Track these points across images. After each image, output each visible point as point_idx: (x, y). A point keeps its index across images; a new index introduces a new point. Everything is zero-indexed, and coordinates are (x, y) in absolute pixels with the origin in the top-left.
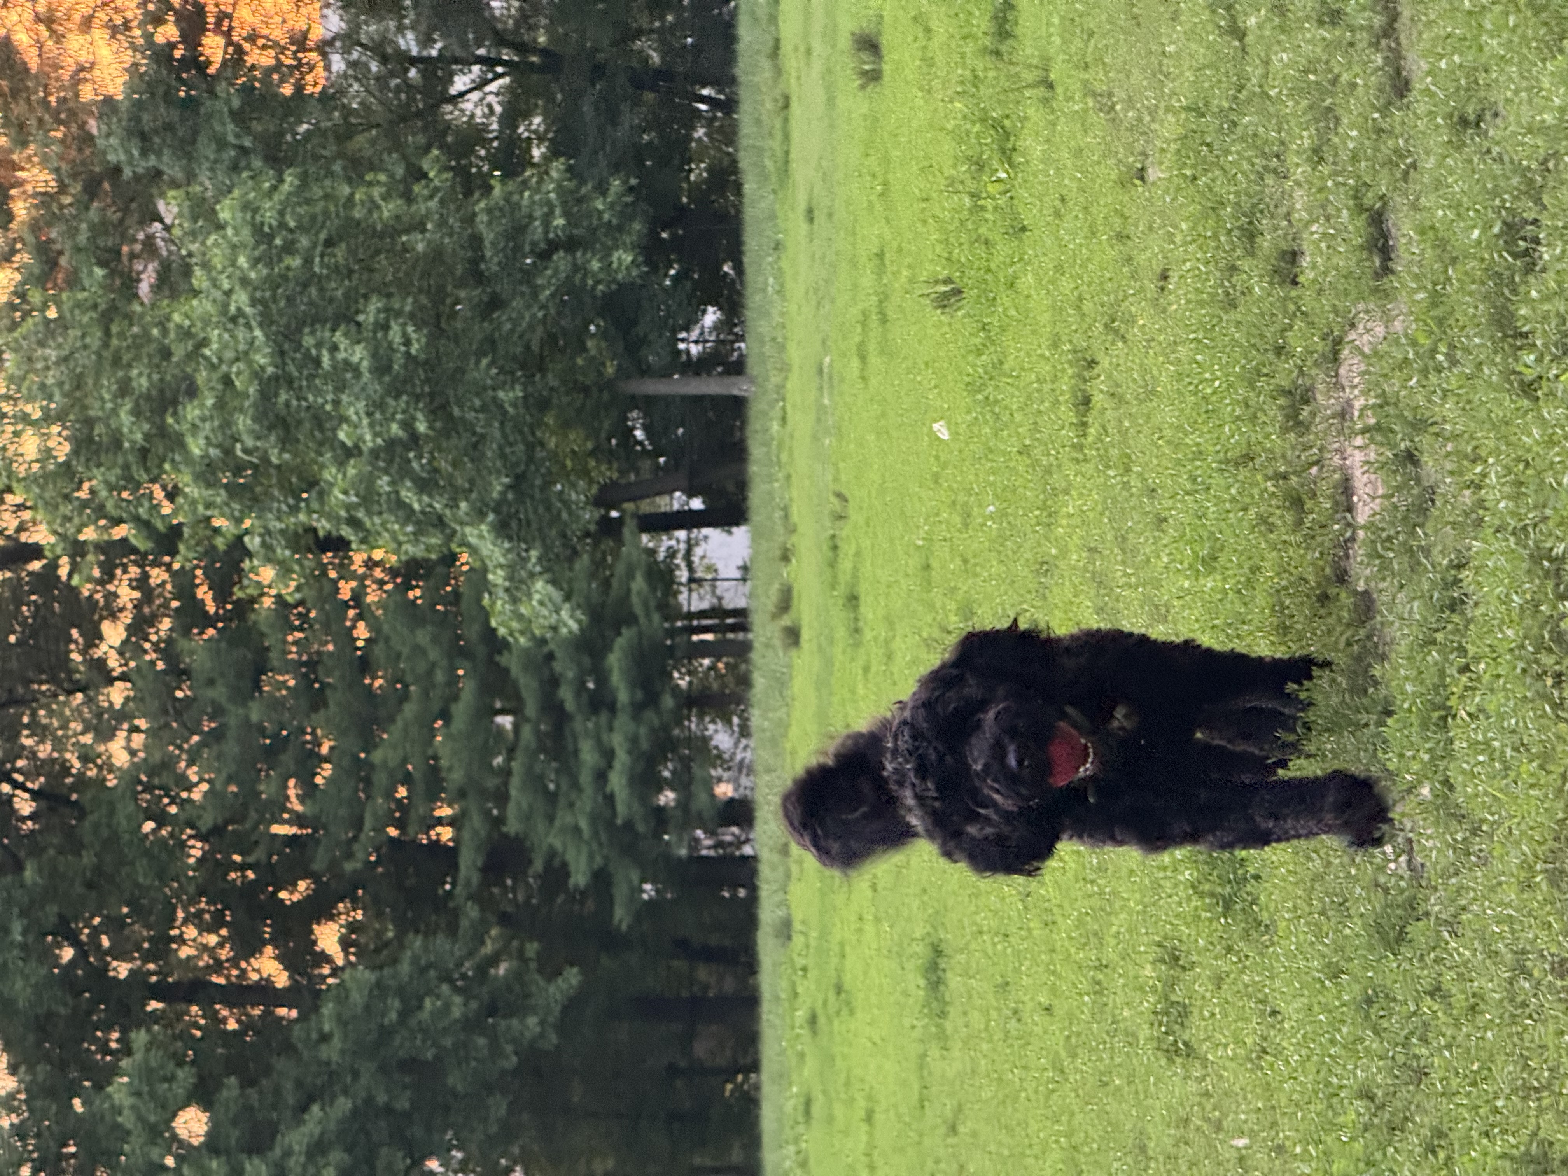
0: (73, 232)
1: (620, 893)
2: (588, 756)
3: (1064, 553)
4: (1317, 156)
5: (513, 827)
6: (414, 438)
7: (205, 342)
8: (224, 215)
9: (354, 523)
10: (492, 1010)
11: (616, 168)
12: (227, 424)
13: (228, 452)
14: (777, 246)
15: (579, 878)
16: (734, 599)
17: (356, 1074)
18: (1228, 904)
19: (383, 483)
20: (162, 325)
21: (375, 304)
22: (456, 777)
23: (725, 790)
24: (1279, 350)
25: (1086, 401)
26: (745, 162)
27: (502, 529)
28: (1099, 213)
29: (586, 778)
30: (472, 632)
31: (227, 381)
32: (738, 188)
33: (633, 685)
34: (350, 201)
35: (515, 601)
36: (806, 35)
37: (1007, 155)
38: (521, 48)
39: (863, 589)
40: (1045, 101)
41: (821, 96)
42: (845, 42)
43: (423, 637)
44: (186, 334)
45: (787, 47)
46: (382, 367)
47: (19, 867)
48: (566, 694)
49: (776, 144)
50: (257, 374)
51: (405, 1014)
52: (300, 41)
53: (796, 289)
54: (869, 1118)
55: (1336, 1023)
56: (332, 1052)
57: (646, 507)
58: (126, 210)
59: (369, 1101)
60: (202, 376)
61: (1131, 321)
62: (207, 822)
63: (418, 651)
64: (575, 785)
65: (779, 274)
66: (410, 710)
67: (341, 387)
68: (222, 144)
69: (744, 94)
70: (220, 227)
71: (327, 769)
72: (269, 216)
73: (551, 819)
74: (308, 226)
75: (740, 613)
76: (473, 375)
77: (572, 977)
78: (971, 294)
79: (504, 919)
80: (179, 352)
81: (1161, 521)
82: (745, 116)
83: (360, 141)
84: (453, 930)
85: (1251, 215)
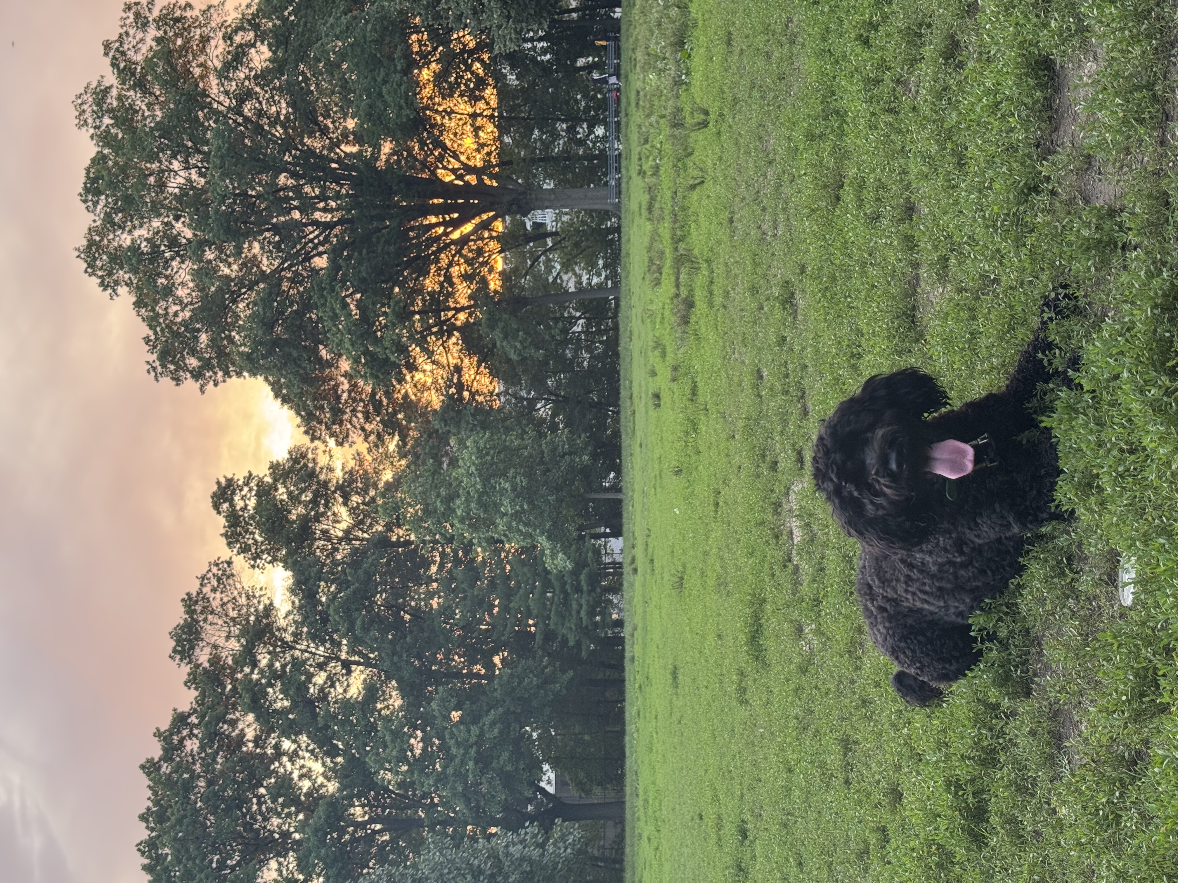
0: (424, 449)
1: (584, 647)
2: (575, 606)
3: (711, 549)
4: (782, 433)
5: (552, 627)
6: (524, 511)
7: (462, 481)
8: (468, 444)
9: (505, 535)
10: (546, 682)
11: (585, 431)
12: (468, 506)
13: (469, 514)
14: (631, 455)
15: (571, 643)
16: (619, 558)
17: (504, 702)
18: (757, 658)
19: (514, 524)
20: (450, 476)
21: (512, 471)
22: (535, 612)
23: (615, 616)
24: (772, 491)
25: (718, 504)
26: (622, 429)
27: (549, 538)
28: (722, 447)
29: (574, 613)
30: (540, 569)
31: (468, 493)
32: (620, 437)
33: (588, 585)
34: (505, 441)
35: (553, 559)
36: (640, 392)
37: (695, 430)
38: (557, 395)
39: (655, 557)
40: (706, 415)
41: (644, 409)
42: (650, 396)
43: (525, 570)
44: (457, 479)
45: (634, 396)
46: (514, 489)
47: (406, 637)
48: (568, 587)
49: (631, 424)
50: (477, 491)
51: (520, 683)
52: (491, 393)
53: (637, 467)
54: (656, 718)
55: (787, 696)
56: (497, 694)
57: (593, 531)
58: (440, 443)
59: (508, 709)
60: (461, 492)
61: (730, 480)
62: (461, 624)
63: (524, 574)
64: (571, 615)
65: (632, 463)
66: (521, 591)
67: (501, 495)
68: (468, 423)
69: (622, 409)
70: (467, 448)
71: (497, 609)
72: (481, 444)
73: (563, 624)
74: (493, 447)
75: (620, 563)
76: (541, 492)
77: (571, 673)
78: (684, 471)
79: (549, 655)
80: (454, 484)
81: (739, 541)
82: (622, 415)
83: (508, 423)
84: (534, 658)
85: (764, 450)
